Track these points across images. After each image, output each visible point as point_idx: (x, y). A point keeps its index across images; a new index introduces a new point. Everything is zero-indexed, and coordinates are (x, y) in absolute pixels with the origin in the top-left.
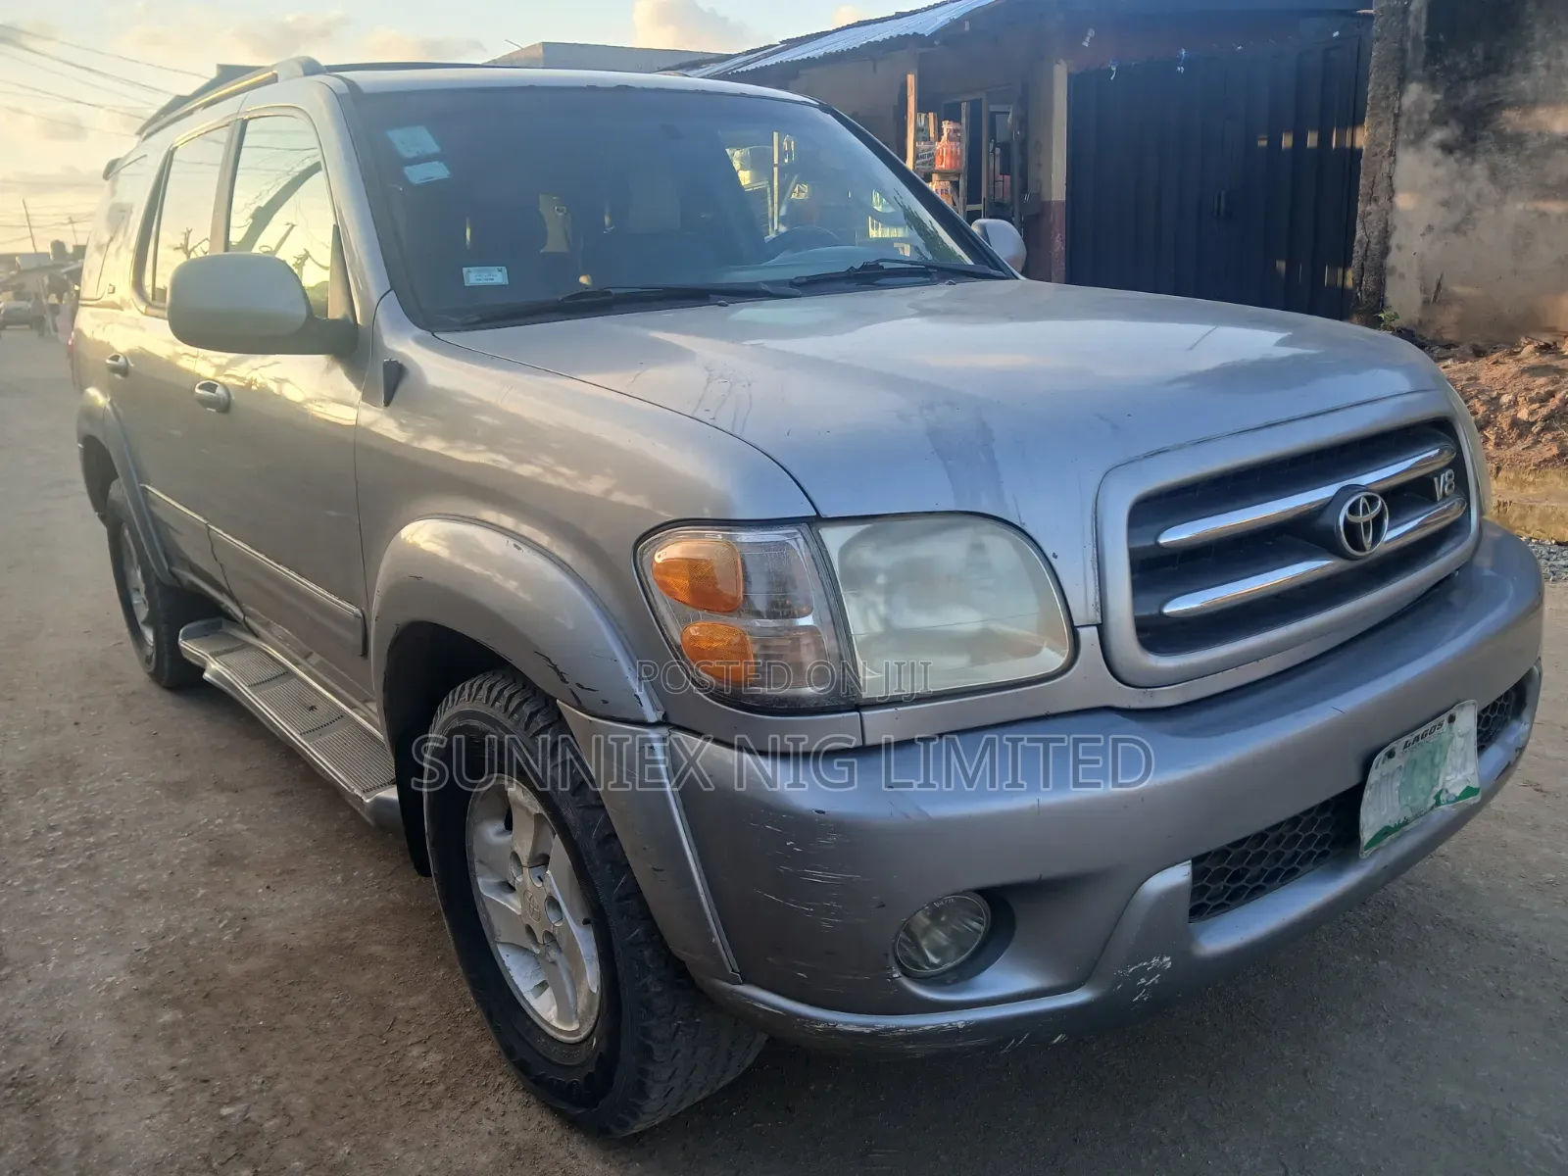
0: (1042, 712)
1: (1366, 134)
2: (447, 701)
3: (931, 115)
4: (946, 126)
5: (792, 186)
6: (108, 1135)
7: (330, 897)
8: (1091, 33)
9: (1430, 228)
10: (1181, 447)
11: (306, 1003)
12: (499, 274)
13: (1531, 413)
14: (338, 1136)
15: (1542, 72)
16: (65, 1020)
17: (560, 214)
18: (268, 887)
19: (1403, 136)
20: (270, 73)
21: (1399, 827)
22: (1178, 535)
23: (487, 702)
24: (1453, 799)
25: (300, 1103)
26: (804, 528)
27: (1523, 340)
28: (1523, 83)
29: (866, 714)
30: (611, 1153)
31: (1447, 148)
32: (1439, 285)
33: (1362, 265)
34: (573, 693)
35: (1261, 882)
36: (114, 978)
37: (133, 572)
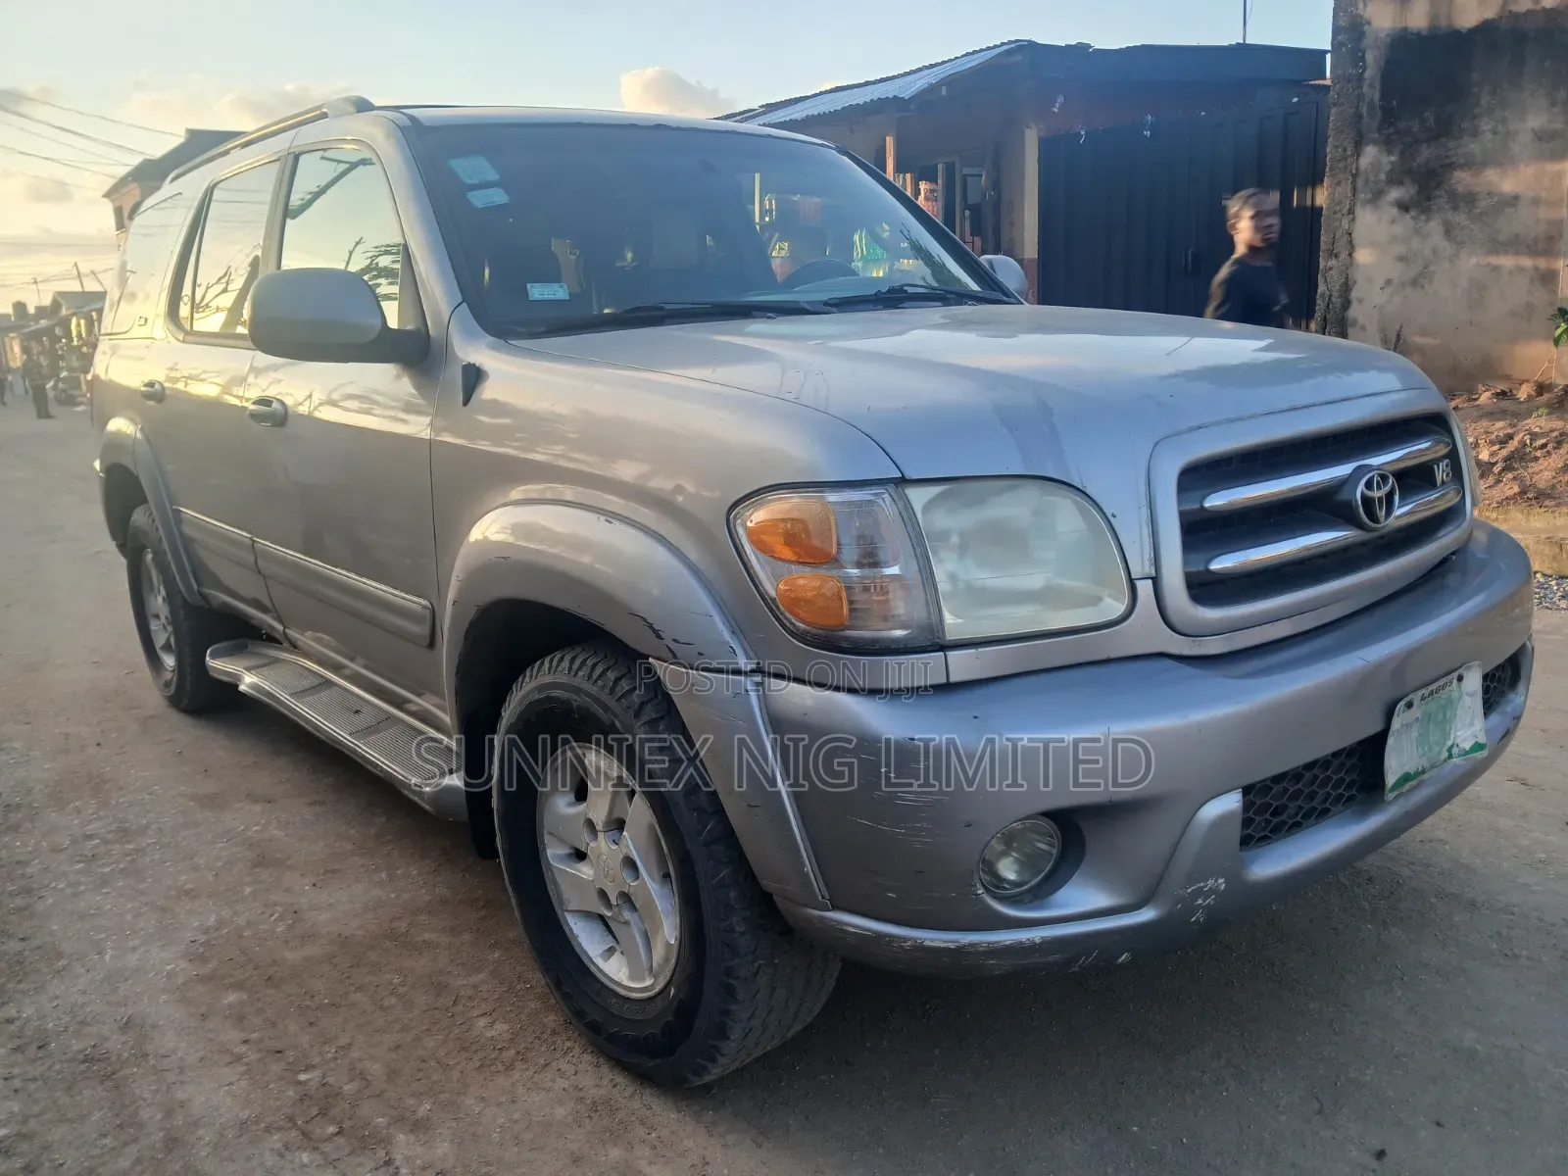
0: (1103, 656)
1: (1326, 193)
2: (525, 676)
3: (908, 176)
4: (923, 186)
5: (772, 245)
6: (190, 1100)
7: (375, 892)
8: (1061, 99)
9: (1389, 282)
10: (1218, 423)
11: (369, 983)
12: (561, 290)
13: (1492, 454)
14: (418, 1095)
15: (1489, 136)
16: (131, 1003)
17: (573, 257)
18: (314, 885)
19: (1362, 196)
20: (319, 112)
21: (1418, 774)
22: (1219, 500)
23: (569, 673)
24: (1463, 752)
25: (376, 1069)
26: (891, 488)
27: (1481, 388)
28: (1472, 145)
29: (951, 654)
30: (684, 1103)
31: (1403, 207)
32: (1398, 336)
33: (1325, 316)
34: (668, 647)
35: (1298, 818)
36: (172, 966)
37: (152, 598)
